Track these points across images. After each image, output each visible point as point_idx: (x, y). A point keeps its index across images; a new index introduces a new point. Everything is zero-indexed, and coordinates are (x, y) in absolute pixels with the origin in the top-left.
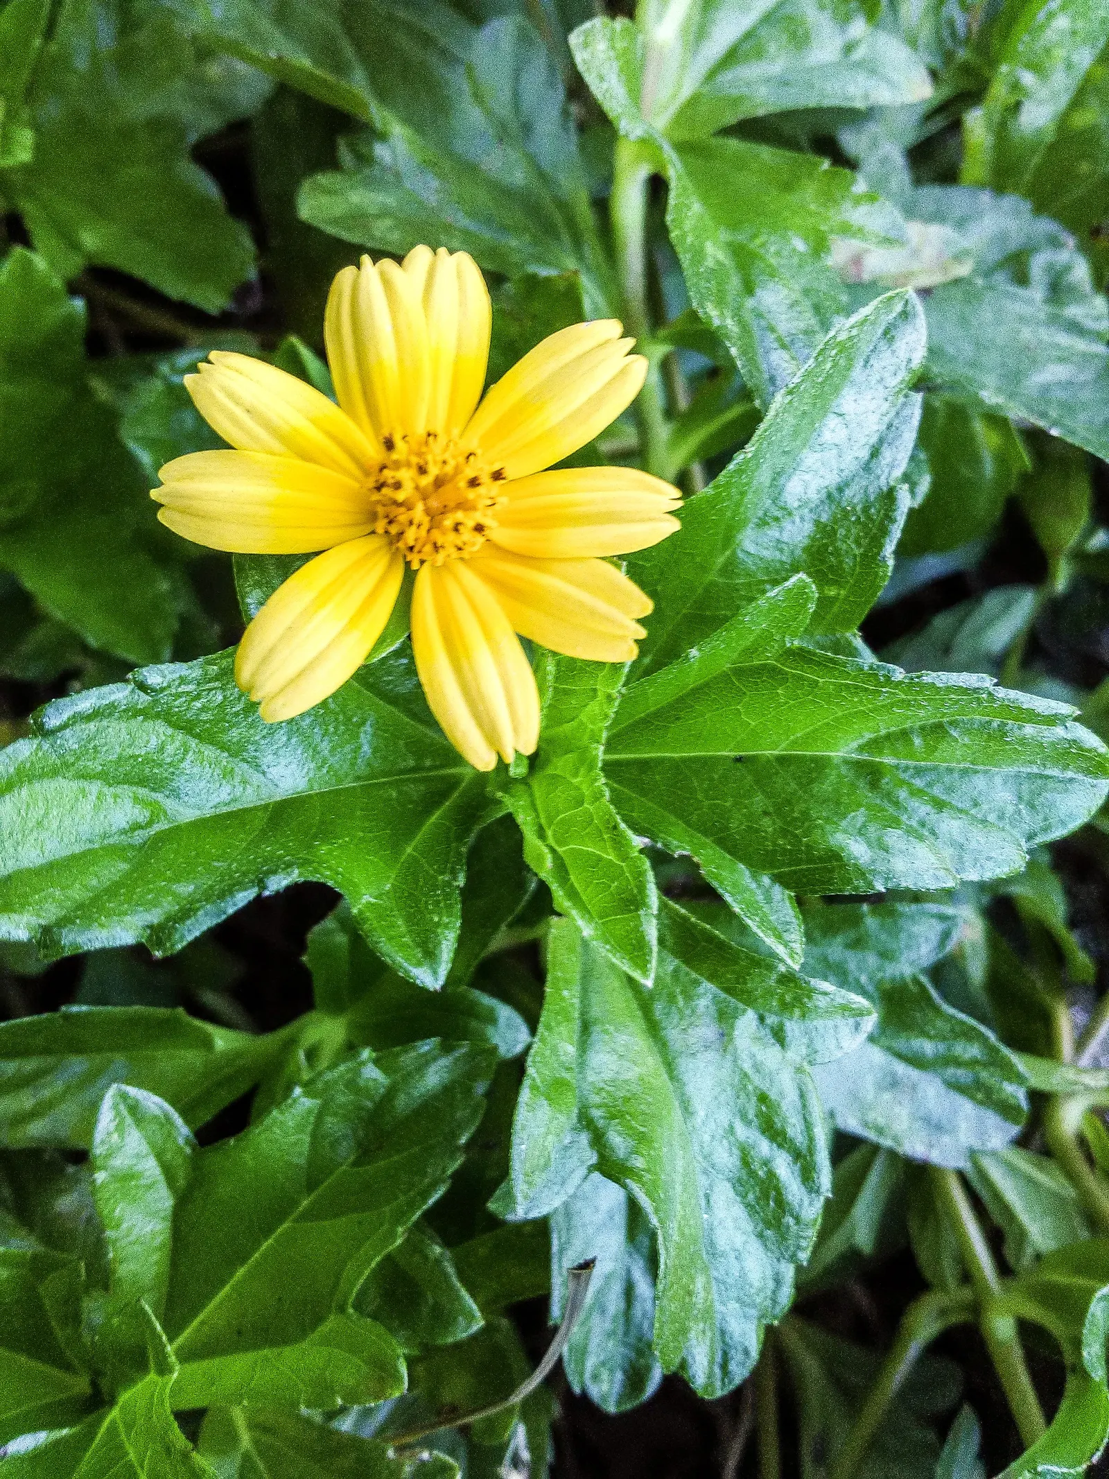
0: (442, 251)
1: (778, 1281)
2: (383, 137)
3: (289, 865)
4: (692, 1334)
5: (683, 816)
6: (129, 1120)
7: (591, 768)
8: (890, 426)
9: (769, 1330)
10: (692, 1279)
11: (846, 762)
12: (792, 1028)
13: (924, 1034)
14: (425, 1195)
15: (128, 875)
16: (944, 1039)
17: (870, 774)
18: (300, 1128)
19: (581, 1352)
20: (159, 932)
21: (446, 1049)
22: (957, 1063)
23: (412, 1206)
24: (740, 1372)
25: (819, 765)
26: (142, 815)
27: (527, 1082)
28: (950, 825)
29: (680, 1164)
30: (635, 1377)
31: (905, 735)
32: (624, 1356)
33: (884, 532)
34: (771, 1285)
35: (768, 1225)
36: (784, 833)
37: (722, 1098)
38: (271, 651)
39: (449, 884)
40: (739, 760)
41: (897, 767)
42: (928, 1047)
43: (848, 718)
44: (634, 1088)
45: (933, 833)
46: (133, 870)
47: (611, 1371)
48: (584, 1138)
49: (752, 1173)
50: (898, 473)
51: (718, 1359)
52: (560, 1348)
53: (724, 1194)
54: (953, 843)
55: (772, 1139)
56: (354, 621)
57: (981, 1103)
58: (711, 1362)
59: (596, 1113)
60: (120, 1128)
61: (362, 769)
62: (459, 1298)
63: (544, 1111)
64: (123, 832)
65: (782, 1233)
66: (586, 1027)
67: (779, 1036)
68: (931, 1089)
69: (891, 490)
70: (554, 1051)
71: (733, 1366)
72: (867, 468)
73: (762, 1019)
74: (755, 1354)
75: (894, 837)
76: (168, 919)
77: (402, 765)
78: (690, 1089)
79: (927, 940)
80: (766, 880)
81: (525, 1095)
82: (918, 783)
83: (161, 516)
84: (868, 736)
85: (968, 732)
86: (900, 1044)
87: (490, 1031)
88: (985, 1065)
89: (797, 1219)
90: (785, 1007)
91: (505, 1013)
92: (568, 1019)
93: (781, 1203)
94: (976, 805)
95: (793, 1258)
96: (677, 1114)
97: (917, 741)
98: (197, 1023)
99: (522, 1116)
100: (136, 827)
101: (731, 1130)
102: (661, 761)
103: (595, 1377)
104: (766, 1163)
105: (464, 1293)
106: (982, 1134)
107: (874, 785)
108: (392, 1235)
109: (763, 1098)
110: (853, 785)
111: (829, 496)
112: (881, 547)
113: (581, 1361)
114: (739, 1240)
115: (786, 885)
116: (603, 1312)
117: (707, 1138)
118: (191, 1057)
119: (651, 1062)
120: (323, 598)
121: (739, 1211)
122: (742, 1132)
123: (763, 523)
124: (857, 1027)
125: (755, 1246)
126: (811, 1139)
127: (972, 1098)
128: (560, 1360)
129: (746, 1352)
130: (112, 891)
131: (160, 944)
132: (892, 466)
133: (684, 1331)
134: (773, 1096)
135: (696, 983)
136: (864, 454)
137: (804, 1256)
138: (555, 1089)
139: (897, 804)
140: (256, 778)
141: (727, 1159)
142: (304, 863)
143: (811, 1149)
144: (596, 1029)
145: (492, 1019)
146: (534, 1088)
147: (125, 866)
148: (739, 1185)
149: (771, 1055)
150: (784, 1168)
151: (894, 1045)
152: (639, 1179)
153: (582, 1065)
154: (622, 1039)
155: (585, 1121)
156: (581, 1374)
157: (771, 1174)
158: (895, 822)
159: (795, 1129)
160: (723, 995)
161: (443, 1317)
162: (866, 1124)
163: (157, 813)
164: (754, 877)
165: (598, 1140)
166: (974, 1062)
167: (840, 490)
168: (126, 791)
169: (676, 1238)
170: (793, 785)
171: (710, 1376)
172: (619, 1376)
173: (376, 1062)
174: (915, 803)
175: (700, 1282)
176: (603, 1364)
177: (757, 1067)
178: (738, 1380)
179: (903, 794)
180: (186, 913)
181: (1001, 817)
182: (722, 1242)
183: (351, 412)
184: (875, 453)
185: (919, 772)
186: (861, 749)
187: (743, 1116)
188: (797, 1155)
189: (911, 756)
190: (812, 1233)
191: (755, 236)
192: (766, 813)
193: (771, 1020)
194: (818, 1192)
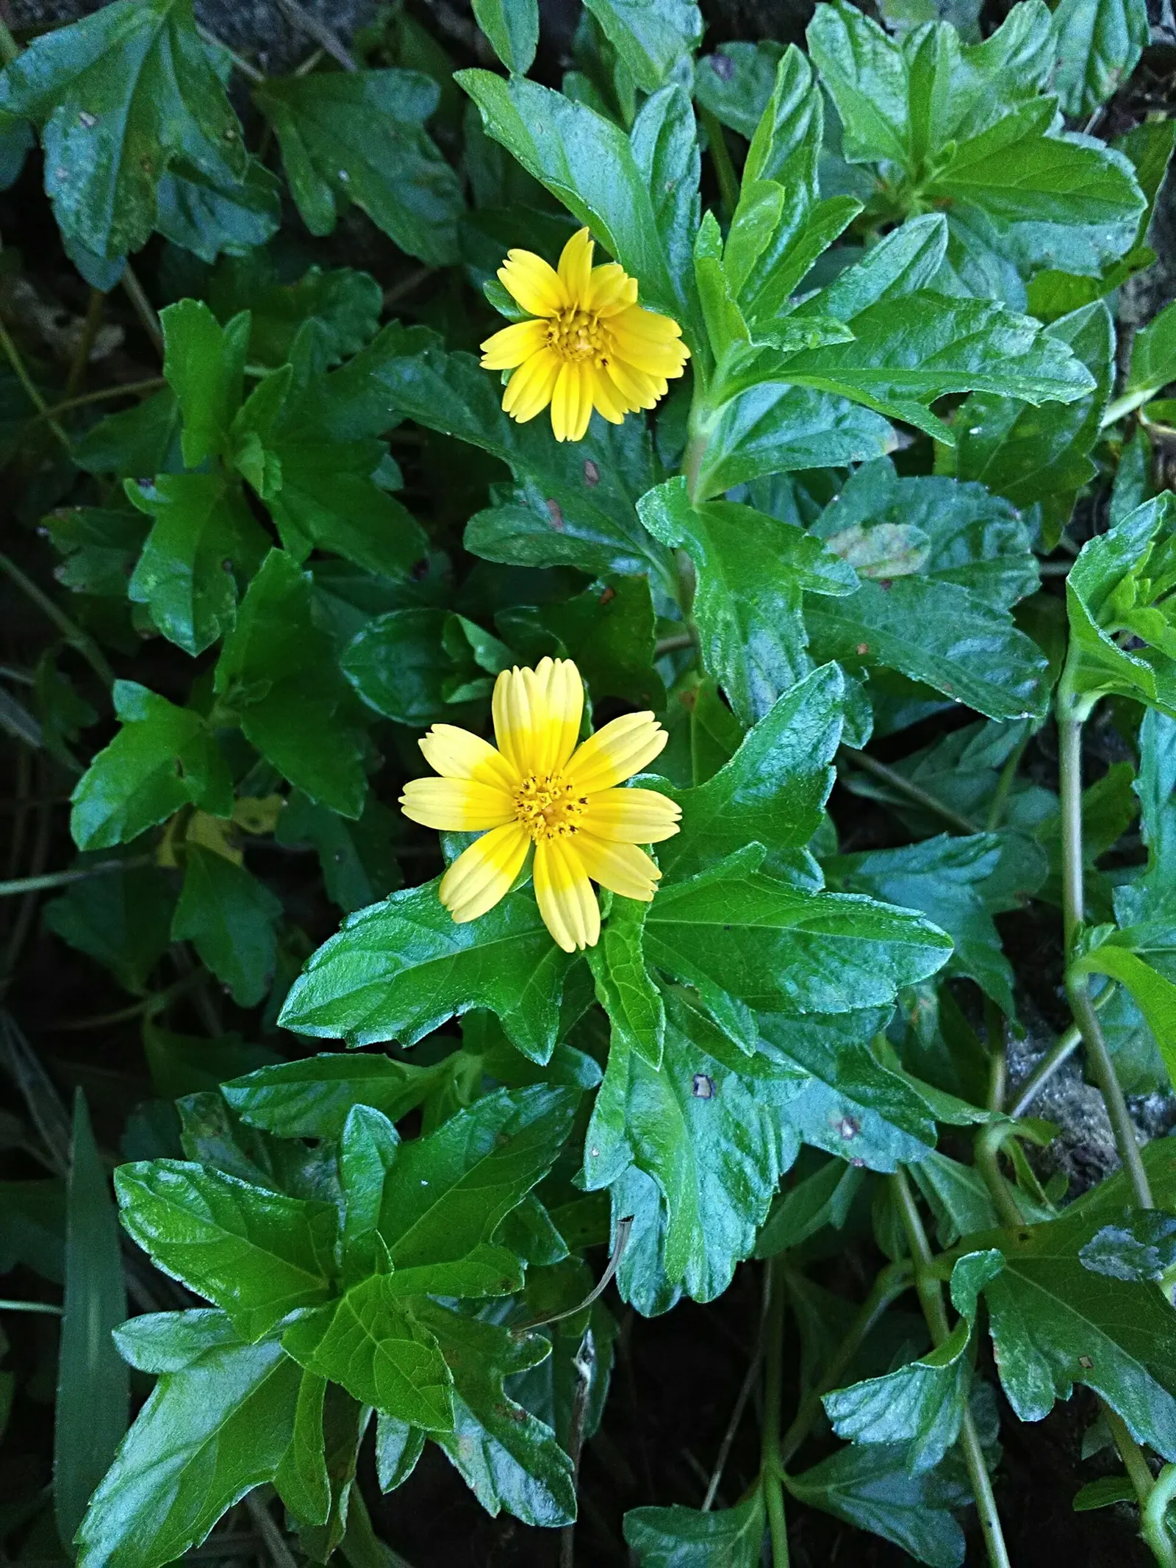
0: (558, 660)
1: (745, 1235)
2: (520, 485)
3: (469, 999)
4: (690, 1263)
5: (693, 960)
6: (363, 1124)
7: (636, 939)
8: (824, 733)
9: (739, 1264)
10: (691, 1230)
11: (791, 933)
12: (758, 1084)
13: (866, 1083)
14: (537, 1175)
15: (385, 1001)
16: (880, 1087)
17: (803, 940)
18: (462, 1133)
19: (628, 1278)
20: (404, 1034)
21: (551, 1088)
22: (889, 1102)
23: (528, 1182)
24: (720, 1289)
25: (776, 933)
26: (389, 965)
27: (595, 1112)
28: (850, 974)
29: (685, 1164)
30: (664, 1296)
31: (824, 920)
32: (657, 1282)
33: (820, 796)
34: (741, 1237)
35: (740, 1201)
36: (749, 975)
37: (714, 1125)
38: (460, 885)
39: (553, 1004)
40: (727, 928)
41: (821, 937)
42: (870, 1092)
43: (788, 911)
44: (659, 1117)
45: (838, 979)
46: (388, 998)
47: (648, 1291)
48: (627, 1145)
49: (730, 1170)
50: (830, 759)
51: (707, 1279)
52: (614, 1269)
53: (712, 1179)
54: (850, 986)
55: (743, 1150)
56: (503, 869)
57: (907, 1131)
58: (702, 1281)
59: (635, 1131)
60: (358, 1130)
61: (504, 931)
62: (554, 1237)
63: (605, 1129)
64: (381, 976)
65: (748, 1207)
66: (632, 1080)
67: (750, 1089)
68: (871, 1121)
69: (825, 769)
70: (612, 1094)
71: (715, 1284)
72: (810, 756)
73: (740, 1078)
74: (729, 1278)
75: (814, 981)
76: (408, 1027)
77: (526, 926)
78: (694, 1119)
79: (870, 1022)
80: (739, 1002)
81: (593, 1120)
82: (832, 948)
83: (403, 810)
84: (803, 919)
85: (859, 922)
86: (851, 1088)
87: (577, 1071)
88: (909, 1106)
89: (757, 1198)
90: (755, 1073)
91: (587, 1060)
92: (622, 1076)
93: (747, 1188)
94: (866, 962)
95: (755, 1222)
96: (685, 1134)
97: (831, 924)
98: (393, 1062)
99: (591, 1132)
100: (387, 972)
101: (718, 1144)
102: (681, 925)
103: (637, 1294)
104: (739, 1164)
105: (557, 1234)
106: (907, 1150)
107: (806, 948)
108: (516, 1197)
109: (738, 1125)
110: (793, 948)
111: (788, 771)
112: (818, 803)
113: (627, 1283)
114: (720, 1209)
115: (750, 1006)
116: (644, 1251)
117: (703, 1147)
118: (387, 1081)
119: (670, 1103)
120: (487, 857)
121: (722, 1192)
122: (724, 1145)
123: (747, 786)
124: (799, 1085)
125: (731, 1212)
126: (766, 1151)
127: (900, 1127)
128: (613, 1279)
129: (724, 1277)
130: (379, 1010)
131: (406, 1042)
132: (825, 756)
133: (685, 1260)
134: (744, 1124)
135: (701, 1055)
136: (809, 749)
137: (762, 1221)
138: (611, 1116)
139: (817, 960)
140: (447, 941)
141: (714, 1160)
142: (476, 997)
143: (766, 1157)
144: (638, 1081)
145: (578, 1063)
146: (599, 1116)
147: (383, 996)
148: (721, 1175)
149: (745, 1100)
150: (749, 1167)
151: (846, 1088)
152: (658, 1170)
153: (628, 1101)
154: (653, 1088)
155: (628, 1136)
156: (628, 1291)
157: (741, 1171)
158: (815, 972)
159: (756, 1145)
160: (717, 1063)
161: (544, 1249)
162: (824, 1141)
163: (397, 965)
164: (733, 1000)
165: (636, 1147)
166: (900, 1103)
167: (794, 768)
168: (383, 954)
169: (680, 1205)
170: (758, 946)
171: (701, 1288)
172: (653, 1294)
173: (509, 1096)
174: (829, 960)
175: (695, 1232)
176: (642, 1285)
177: (736, 1107)
178: (718, 1294)
179: (822, 954)
180: (417, 1025)
181: (881, 970)
182: (711, 1209)
183: (506, 756)
184: (815, 748)
185: (834, 941)
186: (799, 926)
187: (726, 1136)
188: (757, 1160)
189: (828, 931)
190: (766, 1208)
191: (753, 597)
192: (741, 963)
193: (745, 1079)
194: (770, 1183)
